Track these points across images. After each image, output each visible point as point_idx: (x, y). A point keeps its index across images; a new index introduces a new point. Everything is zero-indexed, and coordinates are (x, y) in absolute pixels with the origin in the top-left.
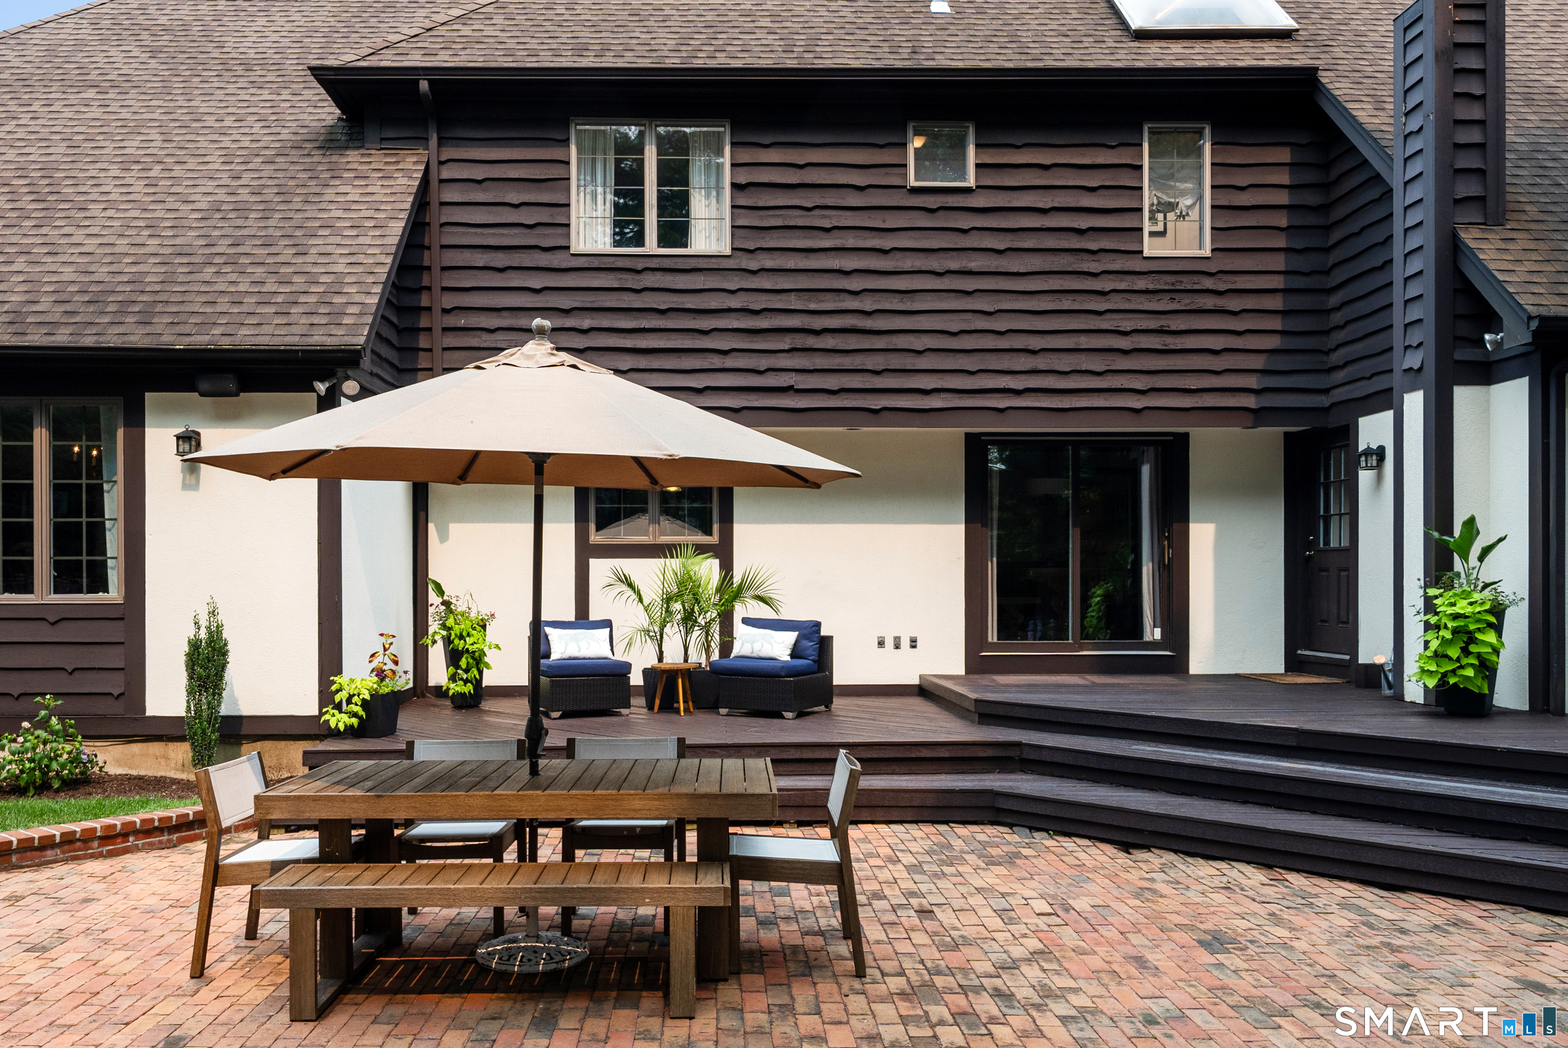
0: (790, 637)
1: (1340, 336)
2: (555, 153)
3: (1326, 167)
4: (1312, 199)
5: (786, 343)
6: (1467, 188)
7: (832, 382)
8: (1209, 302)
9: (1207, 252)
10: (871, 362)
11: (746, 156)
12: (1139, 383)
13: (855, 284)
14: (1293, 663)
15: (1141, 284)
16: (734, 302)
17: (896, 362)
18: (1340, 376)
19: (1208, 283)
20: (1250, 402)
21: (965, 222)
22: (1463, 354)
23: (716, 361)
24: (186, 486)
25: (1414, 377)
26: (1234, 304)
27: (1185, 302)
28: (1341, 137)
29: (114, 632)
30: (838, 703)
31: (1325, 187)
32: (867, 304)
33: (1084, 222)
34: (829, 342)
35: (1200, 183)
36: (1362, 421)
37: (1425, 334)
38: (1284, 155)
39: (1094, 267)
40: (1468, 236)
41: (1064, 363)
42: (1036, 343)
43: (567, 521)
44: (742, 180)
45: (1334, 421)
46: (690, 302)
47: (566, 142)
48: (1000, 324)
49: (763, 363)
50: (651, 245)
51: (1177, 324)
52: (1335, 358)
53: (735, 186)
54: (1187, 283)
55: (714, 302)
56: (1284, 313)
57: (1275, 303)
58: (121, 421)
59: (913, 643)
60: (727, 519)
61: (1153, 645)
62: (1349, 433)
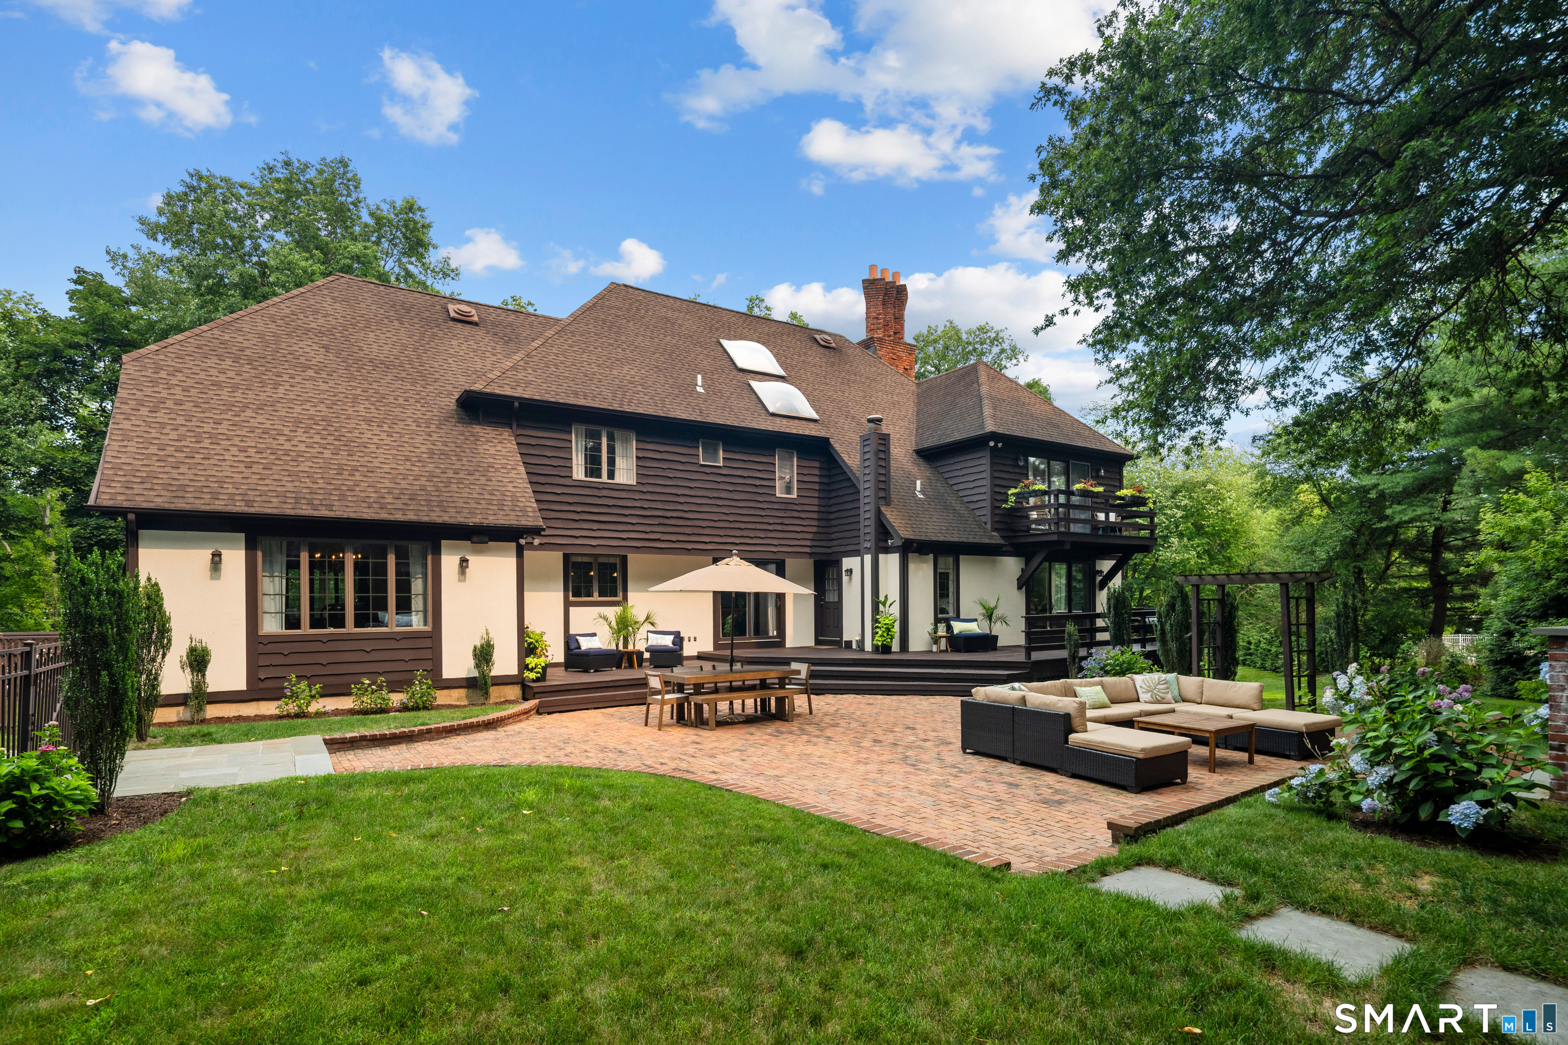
0: (672, 637)
1: (835, 529)
2: (565, 436)
3: (829, 470)
4: (826, 480)
5: (656, 521)
6: (882, 494)
7: (674, 538)
8: (796, 514)
9: (795, 496)
10: (687, 530)
11: (642, 446)
12: (775, 542)
13: (681, 500)
14: (818, 642)
15: (776, 506)
16: (637, 504)
17: (696, 531)
18: (835, 543)
19: (796, 507)
20: (808, 550)
21: (719, 479)
22: (882, 544)
23: (631, 528)
24: (460, 581)
25: (868, 551)
26: (803, 515)
27: (788, 514)
28: (835, 461)
29: (427, 643)
30: (685, 662)
31: (829, 476)
32: (686, 508)
33: (758, 483)
34: (672, 522)
35: (792, 471)
36: (844, 559)
37: (872, 537)
38: (817, 464)
39: (761, 499)
40: (883, 509)
41: (752, 534)
42: (743, 526)
43: (558, 591)
44: (640, 455)
45: (833, 558)
46: (620, 503)
47: (570, 432)
48: (731, 518)
49: (648, 529)
50: (605, 478)
51: (786, 521)
52: (834, 536)
53: (637, 457)
54: (789, 507)
55: (630, 504)
56: (818, 520)
57: (815, 516)
58: (429, 552)
59: (695, 639)
60: (625, 590)
61: (773, 637)
62: (838, 564)
